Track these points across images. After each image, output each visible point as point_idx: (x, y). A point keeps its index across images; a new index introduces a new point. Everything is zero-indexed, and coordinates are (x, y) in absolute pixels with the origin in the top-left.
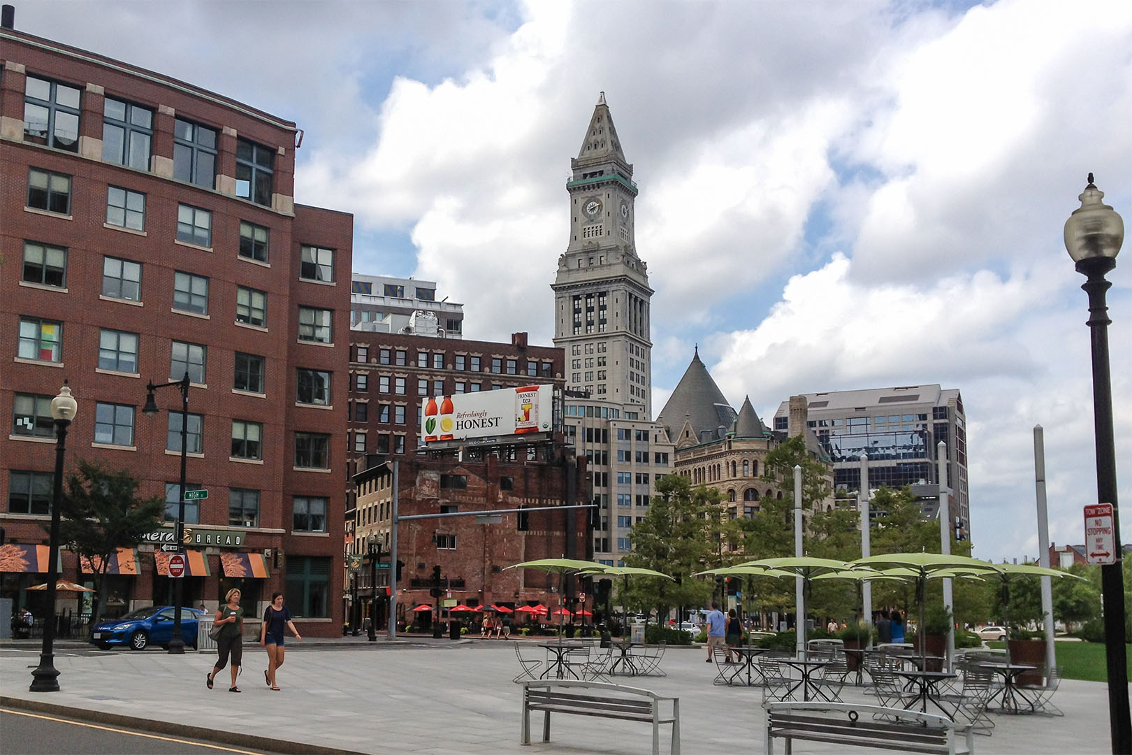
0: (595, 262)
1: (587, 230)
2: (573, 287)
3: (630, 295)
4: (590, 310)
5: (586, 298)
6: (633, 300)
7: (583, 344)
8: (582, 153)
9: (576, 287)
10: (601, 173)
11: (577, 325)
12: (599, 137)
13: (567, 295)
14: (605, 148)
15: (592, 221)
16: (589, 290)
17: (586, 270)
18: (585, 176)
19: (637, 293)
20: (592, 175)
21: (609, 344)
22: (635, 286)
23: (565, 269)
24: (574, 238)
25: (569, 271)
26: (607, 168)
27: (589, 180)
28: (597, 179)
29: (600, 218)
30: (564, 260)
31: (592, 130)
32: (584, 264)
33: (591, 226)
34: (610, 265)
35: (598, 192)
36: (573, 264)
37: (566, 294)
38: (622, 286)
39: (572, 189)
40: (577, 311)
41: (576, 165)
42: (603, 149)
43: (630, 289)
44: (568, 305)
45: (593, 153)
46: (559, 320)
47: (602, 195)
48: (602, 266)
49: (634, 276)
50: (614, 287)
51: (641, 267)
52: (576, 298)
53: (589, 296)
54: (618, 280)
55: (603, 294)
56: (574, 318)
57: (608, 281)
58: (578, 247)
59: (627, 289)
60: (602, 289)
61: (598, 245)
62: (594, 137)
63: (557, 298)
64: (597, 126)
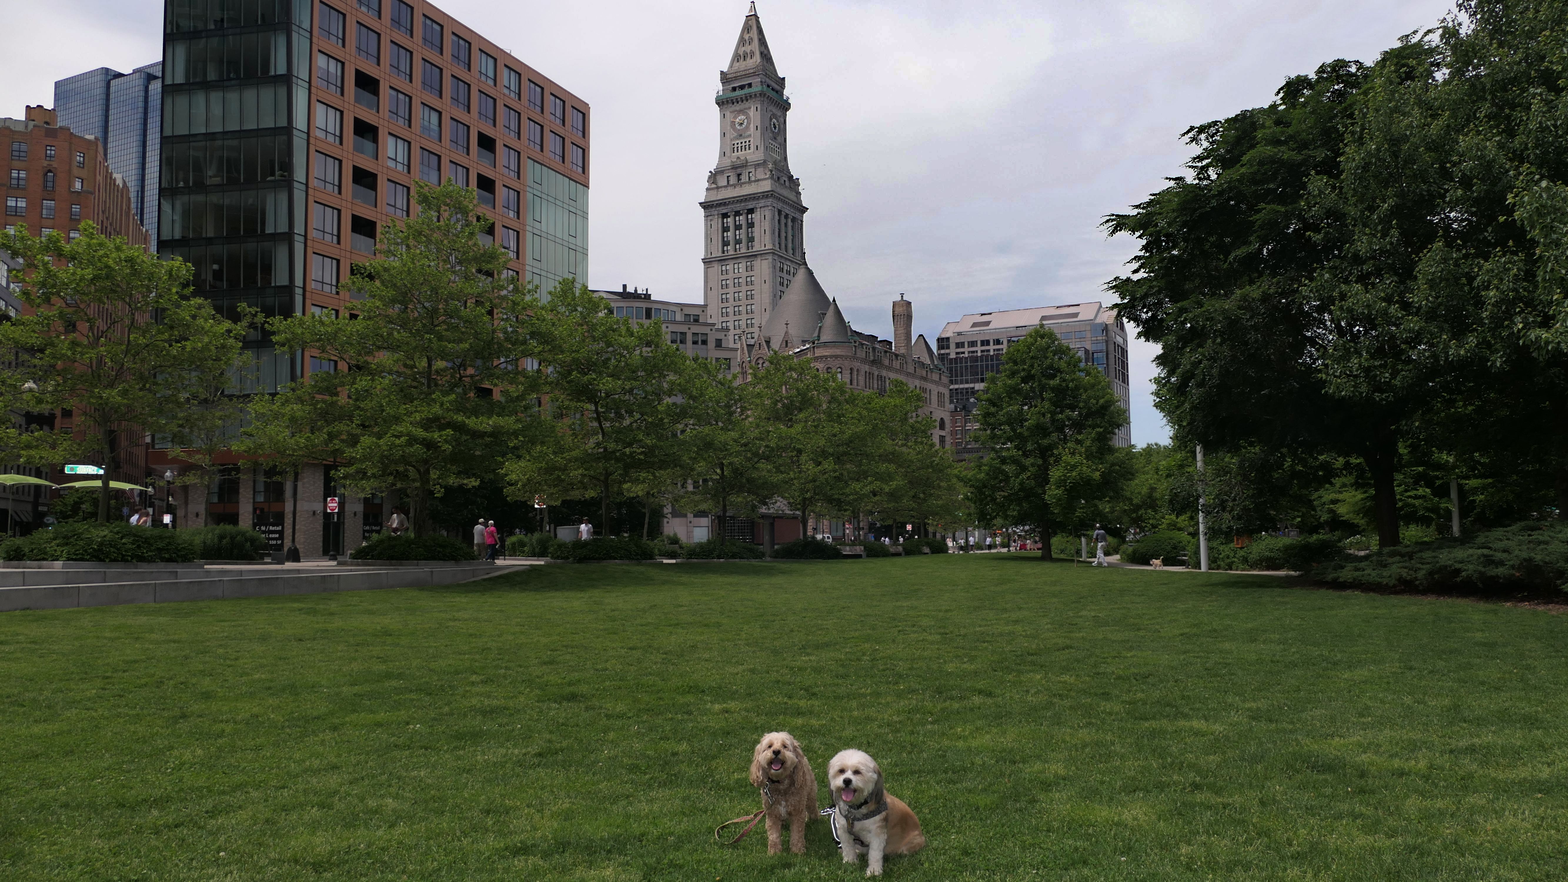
0: (744, 178)
1: (736, 146)
2: (719, 205)
3: (780, 212)
4: (738, 227)
5: (735, 216)
6: (783, 217)
7: (731, 263)
8: (731, 66)
9: (725, 204)
10: (750, 85)
11: (725, 243)
12: (748, 49)
13: (716, 212)
14: (754, 59)
15: (741, 135)
16: (738, 207)
17: (734, 186)
18: (734, 89)
19: (787, 210)
20: (742, 87)
21: (757, 263)
22: (784, 202)
23: (714, 186)
24: (723, 154)
25: (718, 188)
26: (756, 81)
27: (738, 93)
28: (747, 91)
29: (749, 133)
30: (713, 177)
31: (742, 41)
32: (733, 180)
33: (739, 142)
34: (758, 180)
35: (746, 104)
36: (722, 181)
37: (714, 211)
38: (769, 201)
39: (721, 102)
40: (725, 229)
41: (725, 78)
42: (751, 61)
43: (780, 205)
44: (717, 223)
45: (742, 65)
46: (708, 239)
47: (750, 108)
48: (750, 181)
49: (786, 193)
50: (762, 203)
51: (794, 183)
52: (725, 216)
53: (738, 213)
54: (765, 195)
55: (751, 211)
56: (723, 237)
57: (754, 197)
58: (727, 162)
59: (775, 205)
60: (750, 206)
61: (747, 162)
62: (743, 49)
63: (706, 216)
64: (746, 37)
